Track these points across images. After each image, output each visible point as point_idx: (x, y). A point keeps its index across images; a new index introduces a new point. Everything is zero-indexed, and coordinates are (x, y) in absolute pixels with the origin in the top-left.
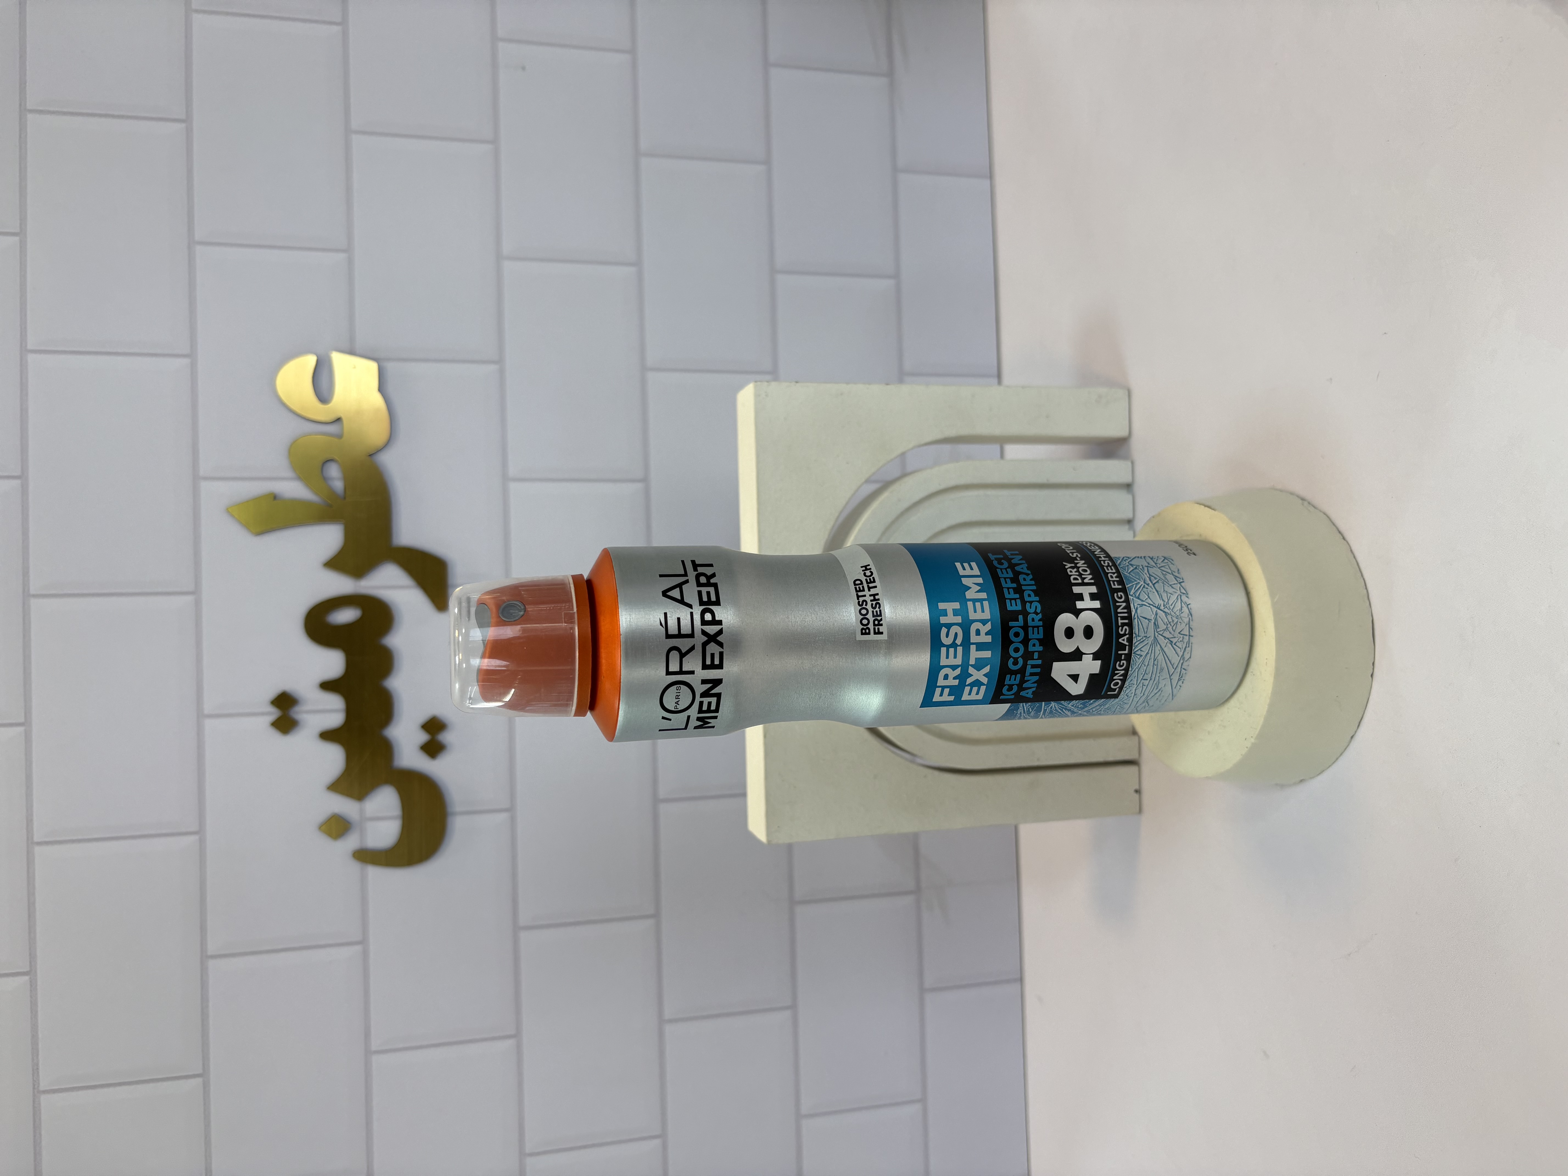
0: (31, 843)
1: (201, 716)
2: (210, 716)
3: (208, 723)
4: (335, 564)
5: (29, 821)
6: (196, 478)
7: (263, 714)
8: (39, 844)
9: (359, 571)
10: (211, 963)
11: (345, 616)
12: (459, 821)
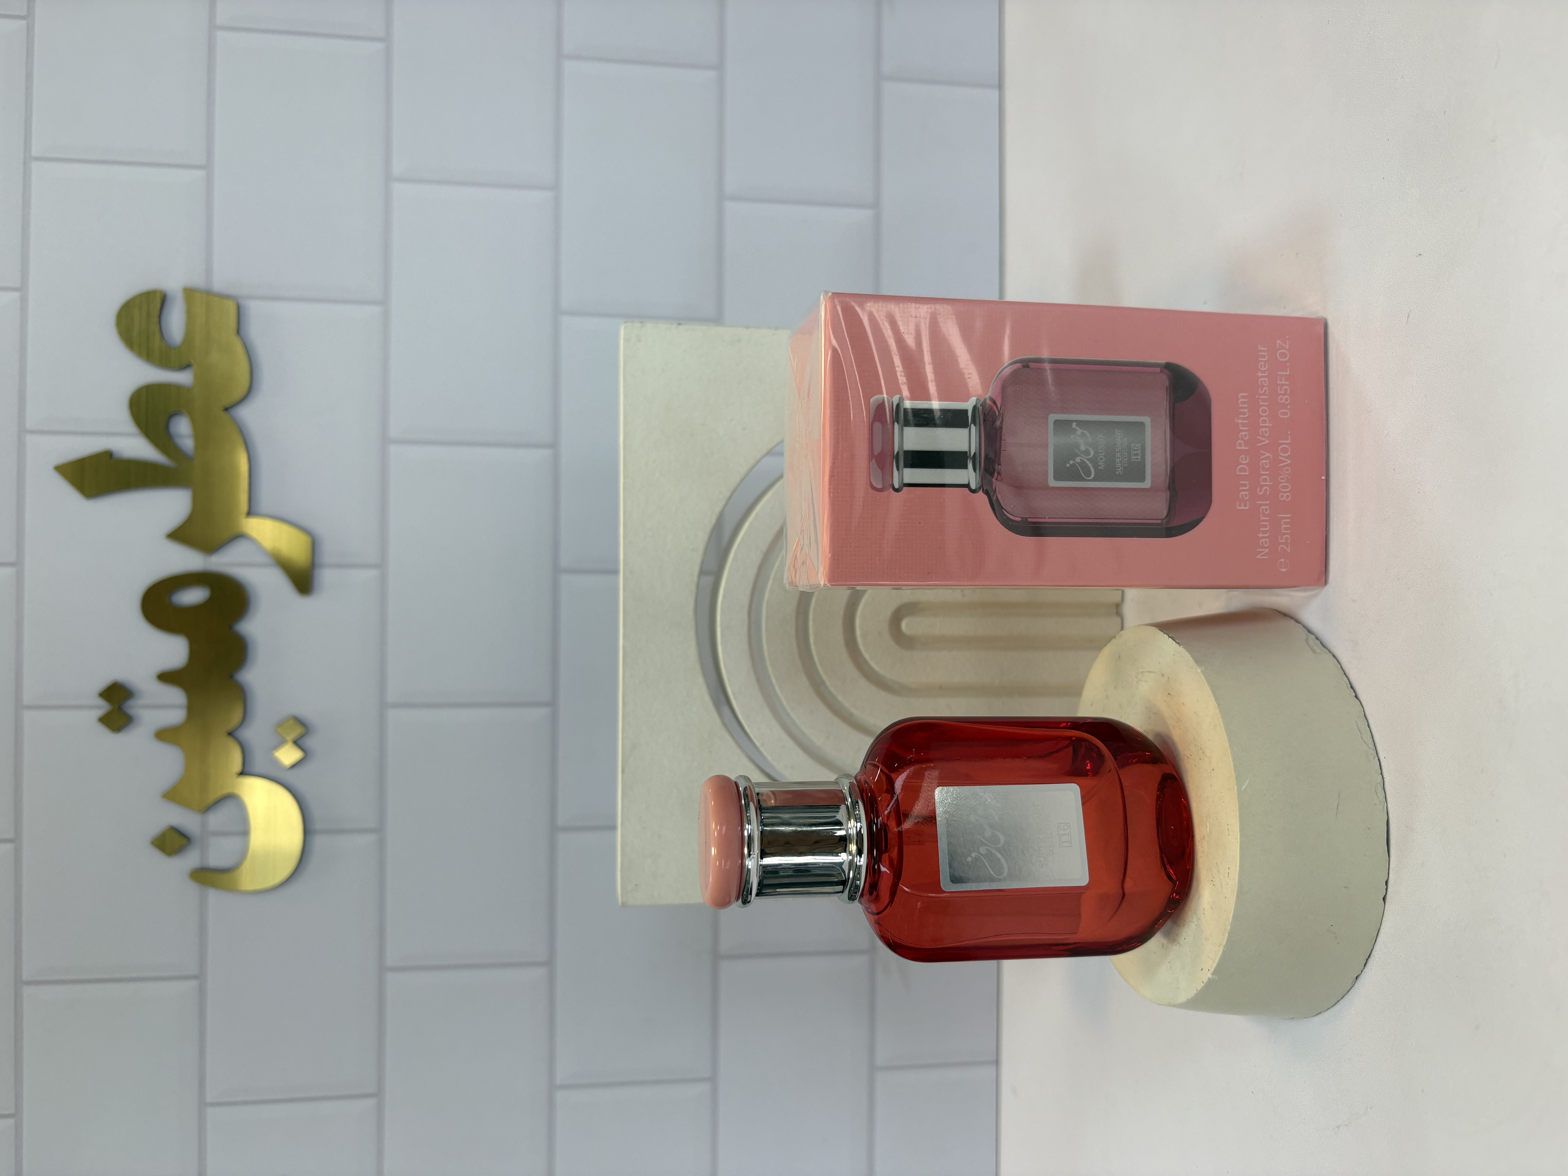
1: (19, 707)
2: (30, 708)
3: (28, 716)
4: (178, 535)
6: (22, 431)
7: (91, 707)
9: (210, 547)
10: (27, 990)
11: (193, 596)
12: (319, 842)
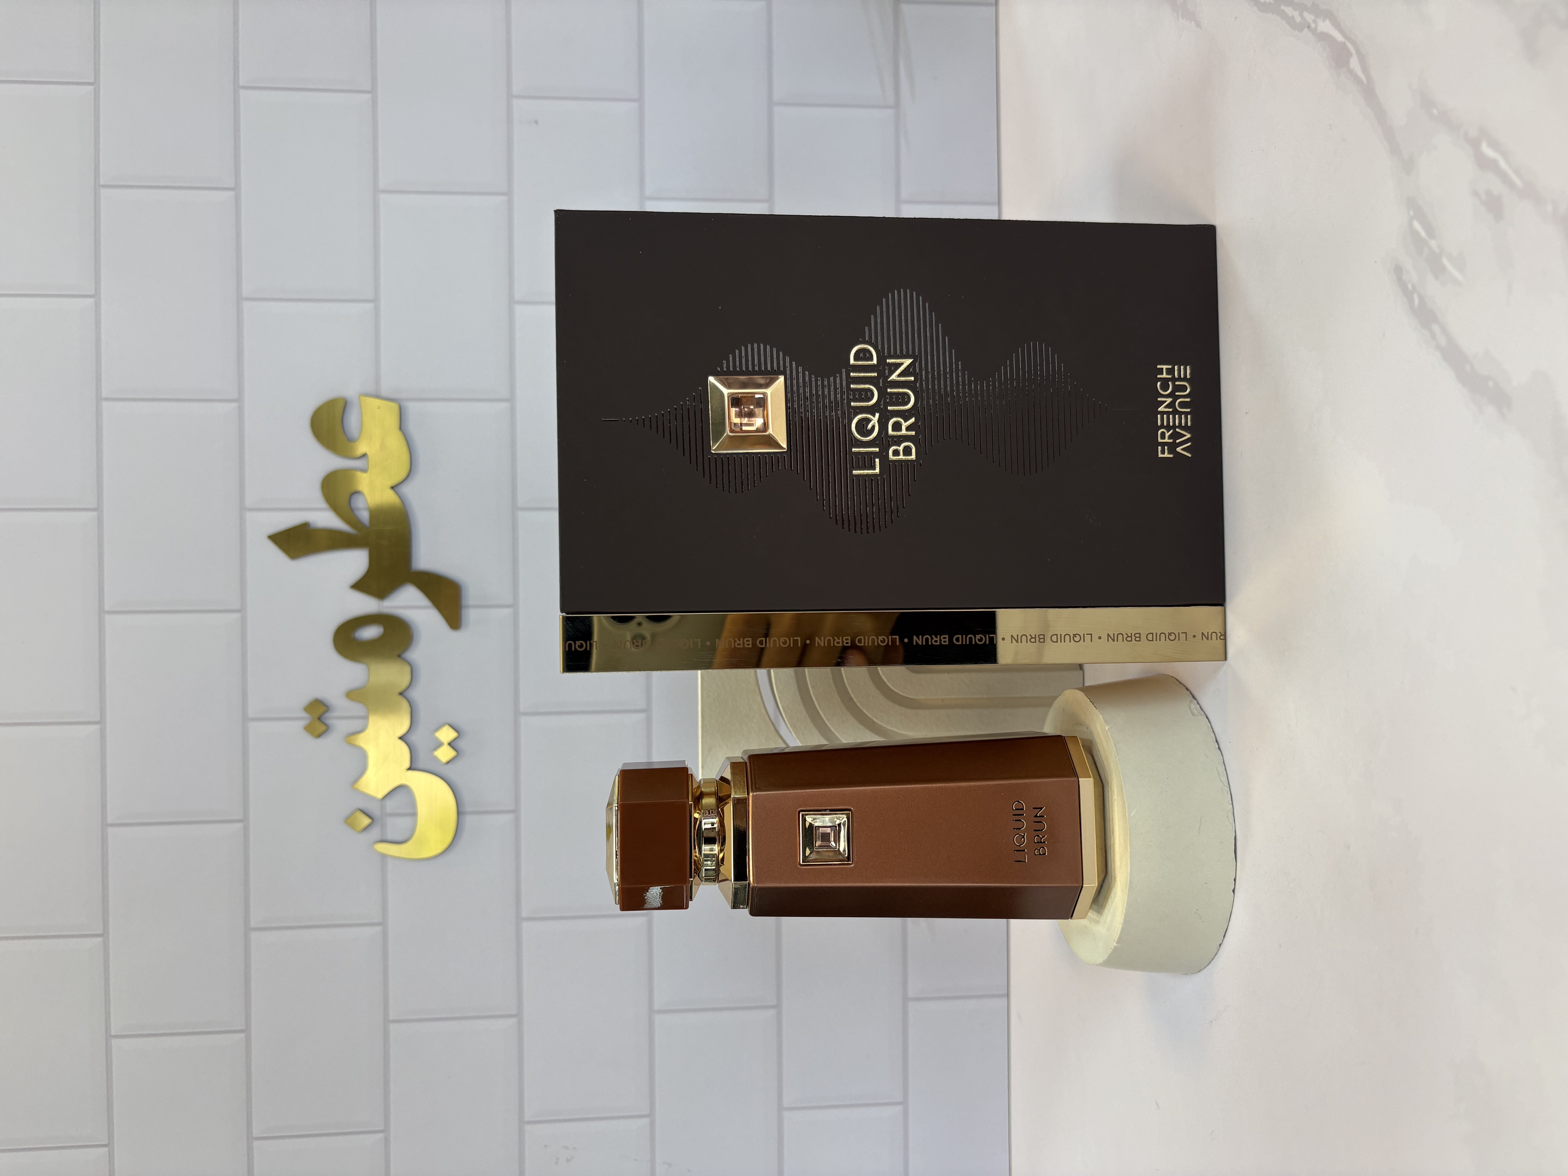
0: (105, 825)
1: (246, 719)
2: (254, 719)
3: (252, 725)
4: (360, 586)
5: (104, 806)
6: (243, 509)
7: (298, 719)
8: (112, 825)
9: (381, 594)
10: (254, 935)
11: (370, 633)
12: (469, 820)
